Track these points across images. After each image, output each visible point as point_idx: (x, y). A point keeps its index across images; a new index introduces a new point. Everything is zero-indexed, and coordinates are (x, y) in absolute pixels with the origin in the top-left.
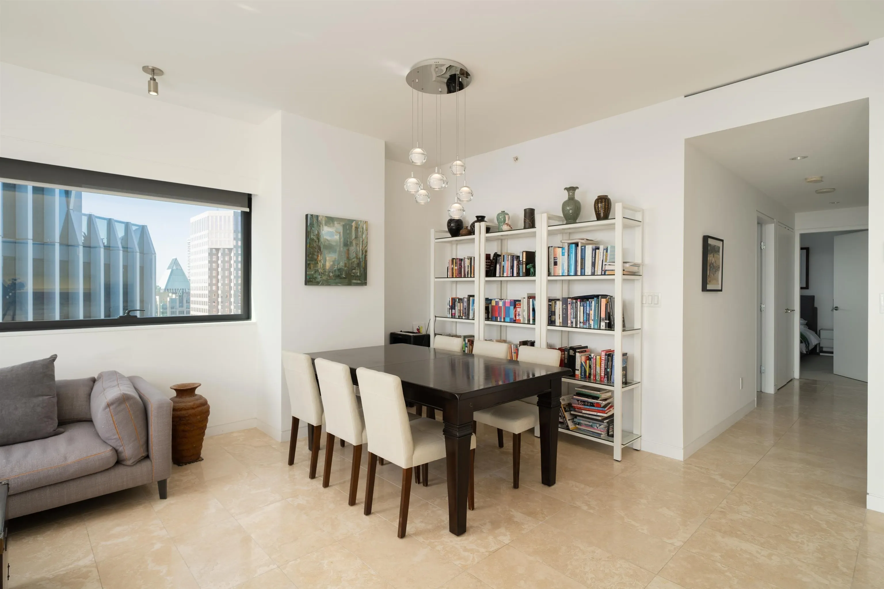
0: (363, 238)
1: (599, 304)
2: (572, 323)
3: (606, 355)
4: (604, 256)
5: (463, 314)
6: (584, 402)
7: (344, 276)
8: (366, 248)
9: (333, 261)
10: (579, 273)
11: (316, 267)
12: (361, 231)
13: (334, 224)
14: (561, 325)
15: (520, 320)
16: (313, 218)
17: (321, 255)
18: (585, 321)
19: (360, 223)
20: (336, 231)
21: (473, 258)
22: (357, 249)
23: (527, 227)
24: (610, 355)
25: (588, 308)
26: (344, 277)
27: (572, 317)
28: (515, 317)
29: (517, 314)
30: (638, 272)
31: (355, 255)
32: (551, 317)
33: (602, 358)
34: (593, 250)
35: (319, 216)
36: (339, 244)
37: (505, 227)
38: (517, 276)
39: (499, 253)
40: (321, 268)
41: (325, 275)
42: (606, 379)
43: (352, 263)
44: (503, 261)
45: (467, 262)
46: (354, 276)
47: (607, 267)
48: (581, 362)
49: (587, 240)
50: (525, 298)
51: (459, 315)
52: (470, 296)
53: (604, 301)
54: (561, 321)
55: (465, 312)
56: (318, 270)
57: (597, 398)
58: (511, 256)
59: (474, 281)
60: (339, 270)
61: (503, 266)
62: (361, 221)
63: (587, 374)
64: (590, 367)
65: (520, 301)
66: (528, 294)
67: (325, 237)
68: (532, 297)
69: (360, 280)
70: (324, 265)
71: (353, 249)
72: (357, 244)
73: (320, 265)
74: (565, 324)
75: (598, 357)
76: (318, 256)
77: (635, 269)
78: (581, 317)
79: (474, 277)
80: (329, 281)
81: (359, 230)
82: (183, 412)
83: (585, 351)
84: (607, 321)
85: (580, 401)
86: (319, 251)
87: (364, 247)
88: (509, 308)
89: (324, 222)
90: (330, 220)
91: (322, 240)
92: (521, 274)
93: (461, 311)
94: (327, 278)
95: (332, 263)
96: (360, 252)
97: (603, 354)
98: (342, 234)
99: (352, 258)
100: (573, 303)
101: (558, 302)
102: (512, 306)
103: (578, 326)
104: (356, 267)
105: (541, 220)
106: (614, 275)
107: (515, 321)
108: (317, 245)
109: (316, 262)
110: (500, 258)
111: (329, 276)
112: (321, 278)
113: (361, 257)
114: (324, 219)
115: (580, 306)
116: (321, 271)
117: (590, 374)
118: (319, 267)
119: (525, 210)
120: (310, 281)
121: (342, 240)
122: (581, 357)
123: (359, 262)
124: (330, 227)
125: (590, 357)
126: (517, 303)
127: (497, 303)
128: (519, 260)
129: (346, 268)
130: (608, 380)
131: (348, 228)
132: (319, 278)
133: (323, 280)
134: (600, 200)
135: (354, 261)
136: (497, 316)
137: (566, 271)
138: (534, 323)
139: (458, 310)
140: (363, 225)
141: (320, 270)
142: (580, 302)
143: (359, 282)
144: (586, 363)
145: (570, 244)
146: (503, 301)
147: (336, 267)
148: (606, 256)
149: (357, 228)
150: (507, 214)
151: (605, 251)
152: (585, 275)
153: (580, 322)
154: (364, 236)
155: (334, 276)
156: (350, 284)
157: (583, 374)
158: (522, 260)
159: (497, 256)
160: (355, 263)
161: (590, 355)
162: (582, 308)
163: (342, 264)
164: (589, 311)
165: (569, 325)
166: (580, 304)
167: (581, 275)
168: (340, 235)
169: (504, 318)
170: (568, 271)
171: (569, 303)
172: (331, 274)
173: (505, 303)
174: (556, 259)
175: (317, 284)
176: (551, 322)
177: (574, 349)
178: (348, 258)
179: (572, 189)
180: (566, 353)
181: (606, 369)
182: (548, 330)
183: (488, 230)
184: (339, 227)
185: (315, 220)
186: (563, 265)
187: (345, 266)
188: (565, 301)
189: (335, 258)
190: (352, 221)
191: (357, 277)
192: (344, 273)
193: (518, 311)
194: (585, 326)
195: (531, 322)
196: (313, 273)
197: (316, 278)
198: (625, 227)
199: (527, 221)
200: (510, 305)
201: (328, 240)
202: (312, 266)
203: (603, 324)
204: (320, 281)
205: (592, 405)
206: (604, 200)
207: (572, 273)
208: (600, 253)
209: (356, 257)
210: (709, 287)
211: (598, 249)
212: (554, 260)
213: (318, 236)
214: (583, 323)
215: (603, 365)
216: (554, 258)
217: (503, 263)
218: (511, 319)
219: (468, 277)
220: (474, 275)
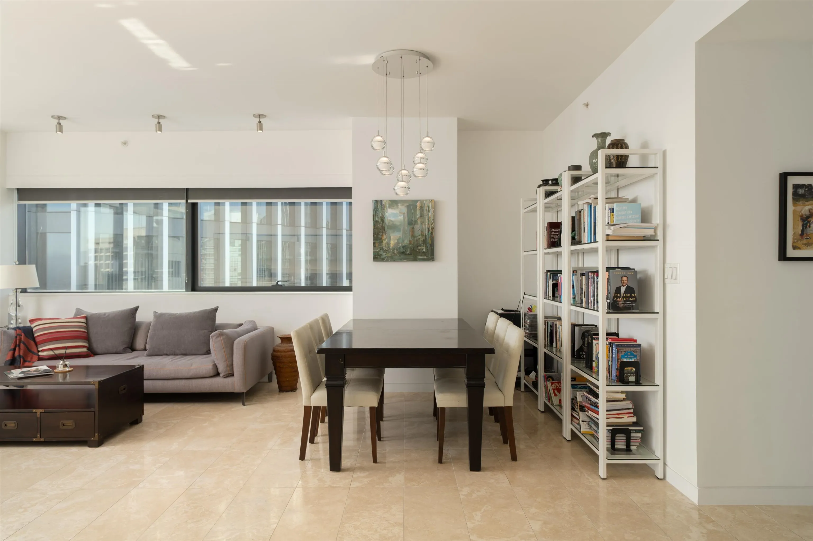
0: (429, 215)
7: (408, 252)
8: (433, 225)
9: (397, 239)
11: (381, 245)
12: (426, 210)
13: (398, 206)
16: (377, 203)
17: (385, 234)
19: (426, 202)
20: (400, 213)
22: (422, 227)
26: (409, 254)
31: (420, 232)
35: (383, 200)
36: (403, 223)
40: (385, 245)
41: (389, 252)
43: (417, 240)
46: (419, 252)
56: (382, 248)
60: (404, 247)
62: (426, 200)
67: (389, 219)
69: (426, 256)
70: (389, 244)
71: (418, 227)
72: (422, 223)
73: (384, 243)
76: (382, 236)
80: (394, 257)
81: (425, 209)
82: (279, 354)
85: (587, 400)
86: (383, 231)
87: (430, 224)
89: (388, 206)
90: (394, 203)
91: (386, 221)
94: (391, 255)
95: (396, 241)
96: (425, 229)
98: (406, 214)
99: (417, 235)
100: (592, 278)
104: (421, 244)
108: (381, 226)
109: (381, 241)
111: (394, 253)
112: (386, 255)
113: (427, 234)
114: (387, 203)
116: (386, 249)
118: (384, 245)
120: (377, 257)
121: (406, 220)
122: (596, 345)
123: (425, 239)
124: (394, 209)
129: (410, 245)
131: (412, 208)
132: (384, 255)
133: (388, 257)
135: (419, 238)
140: (429, 204)
141: (384, 248)
142: (597, 276)
143: (425, 257)
147: (401, 244)
149: (422, 207)
154: (430, 214)
155: (398, 253)
156: (415, 260)
160: (421, 240)
163: (406, 242)
168: (404, 216)
172: (396, 251)
175: (382, 260)
178: (413, 236)
184: (403, 208)
185: (380, 205)
187: (410, 243)
189: (400, 237)
190: (417, 201)
191: (422, 253)
192: (409, 250)
196: (378, 250)
197: (381, 255)
201: (391, 221)
202: (377, 245)
204: (385, 258)
207: (589, 239)
209: (422, 234)
210: (792, 254)
213: (382, 218)
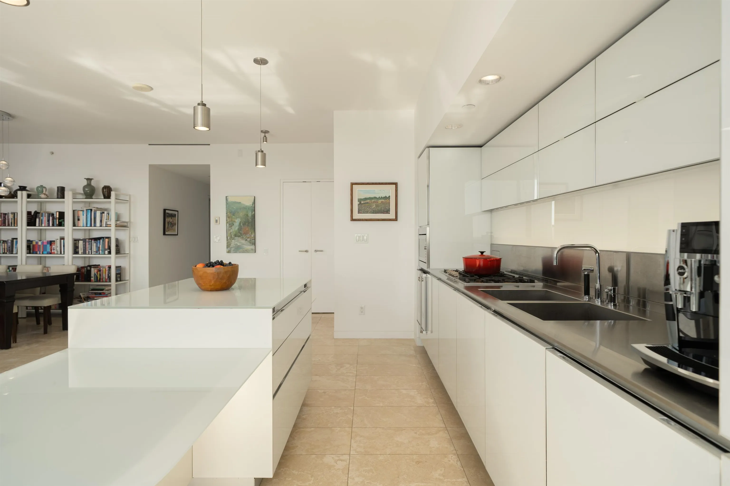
1: (104, 241)
2: (89, 252)
3: (108, 267)
4: (107, 217)
5: (7, 251)
6: (95, 293)
10: (93, 225)
14: (82, 253)
15: (55, 253)
18: (97, 251)
21: (16, 214)
23: (59, 197)
24: (110, 267)
25: (99, 244)
27: (89, 249)
28: (51, 251)
29: (53, 249)
30: (128, 225)
32: (75, 249)
33: (106, 270)
34: (101, 213)
37: (43, 196)
38: (52, 226)
39: (39, 211)
42: (108, 280)
44: (42, 216)
45: (11, 216)
47: (108, 223)
48: (95, 273)
49: (97, 208)
50: (58, 239)
51: (3, 252)
52: (13, 239)
53: (107, 240)
54: (82, 251)
55: (9, 250)
57: (103, 290)
58: (48, 213)
59: (17, 229)
61: (42, 220)
63: (99, 279)
64: (100, 275)
65: (54, 241)
66: (60, 237)
68: (62, 238)
74: (84, 253)
75: (104, 269)
77: (126, 224)
78: (94, 249)
79: (17, 226)
83: (98, 267)
84: (109, 250)
85: (93, 294)
88: (46, 246)
92: (55, 225)
93: (6, 249)
97: (107, 267)
100: (89, 241)
101: (80, 241)
102: (49, 244)
103: (93, 253)
105: (68, 194)
106: (111, 227)
107: (51, 253)
110: (39, 214)
115: (94, 243)
117: (100, 279)
119: (58, 187)
122: (94, 270)
125: (100, 270)
126: (52, 242)
127: (37, 243)
128: (54, 217)
130: (109, 280)
134: (105, 188)
136: (37, 251)
137: (85, 224)
138: (64, 254)
139: (3, 248)
142: (94, 241)
144: (97, 273)
145: (87, 210)
146: (41, 241)
148: (108, 217)
150: (45, 188)
151: (108, 214)
152: (96, 227)
153: (94, 252)
157: (96, 279)
158: (56, 217)
159: (36, 213)
161: (100, 269)
162: (95, 244)
164: (99, 246)
165: (87, 253)
166: (94, 242)
167: (94, 226)
169: (43, 252)
170: (86, 224)
171: (87, 242)
173: (43, 243)
174: (79, 217)
176: (76, 251)
177: (90, 266)
179: (89, 180)
180: (85, 269)
181: (108, 275)
182: (73, 258)
183: (29, 196)
186: (83, 221)
188: (84, 240)
193: (53, 247)
194: (97, 254)
195: (62, 253)
198: (116, 203)
199: (59, 194)
200: (47, 244)
203: (106, 252)
205: (100, 294)
206: (107, 188)
207: (89, 225)
208: (105, 215)
210: (167, 233)
211: (104, 213)
212: (78, 217)
214: (95, 252)
215: (107, 273)
216: (78, 216)
217: (41, 218)
218: (48, 252)
219: (11, 226)
220: (17, 224)
